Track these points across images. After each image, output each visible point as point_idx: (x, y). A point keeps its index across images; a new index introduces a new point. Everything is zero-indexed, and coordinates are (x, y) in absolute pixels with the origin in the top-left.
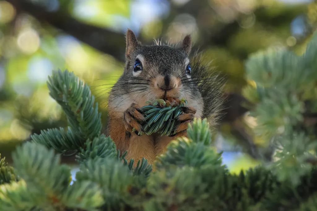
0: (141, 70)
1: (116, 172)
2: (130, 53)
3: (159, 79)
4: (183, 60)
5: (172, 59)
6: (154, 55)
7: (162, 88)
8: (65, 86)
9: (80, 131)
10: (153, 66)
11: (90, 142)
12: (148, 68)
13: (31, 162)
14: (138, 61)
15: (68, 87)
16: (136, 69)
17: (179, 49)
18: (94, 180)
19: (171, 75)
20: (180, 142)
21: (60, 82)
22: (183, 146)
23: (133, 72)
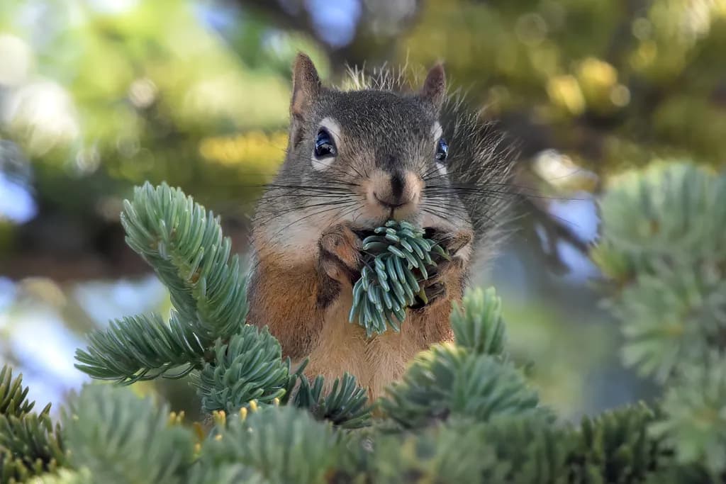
0: (332, 155)
1: (298, 439)
2: (302, 107)
3: (378, 182)
4: (430, 129)
5: (405, 131)
6: (363, 120)
7: (385, 201)
8: (163, 223)
9: (200, 321)
10: (361, 149)
11: (225, 347)
12: (351, 154)
13: (103, 430)
14: (324, 134)
15: (168, 226)
16: (321, 153)
17: (417, 100)
18: (248, 461)
19: (406, 171)
20: (437, 353)
21: (151, 213)
22: (445, 363)
23: (314, 159)
